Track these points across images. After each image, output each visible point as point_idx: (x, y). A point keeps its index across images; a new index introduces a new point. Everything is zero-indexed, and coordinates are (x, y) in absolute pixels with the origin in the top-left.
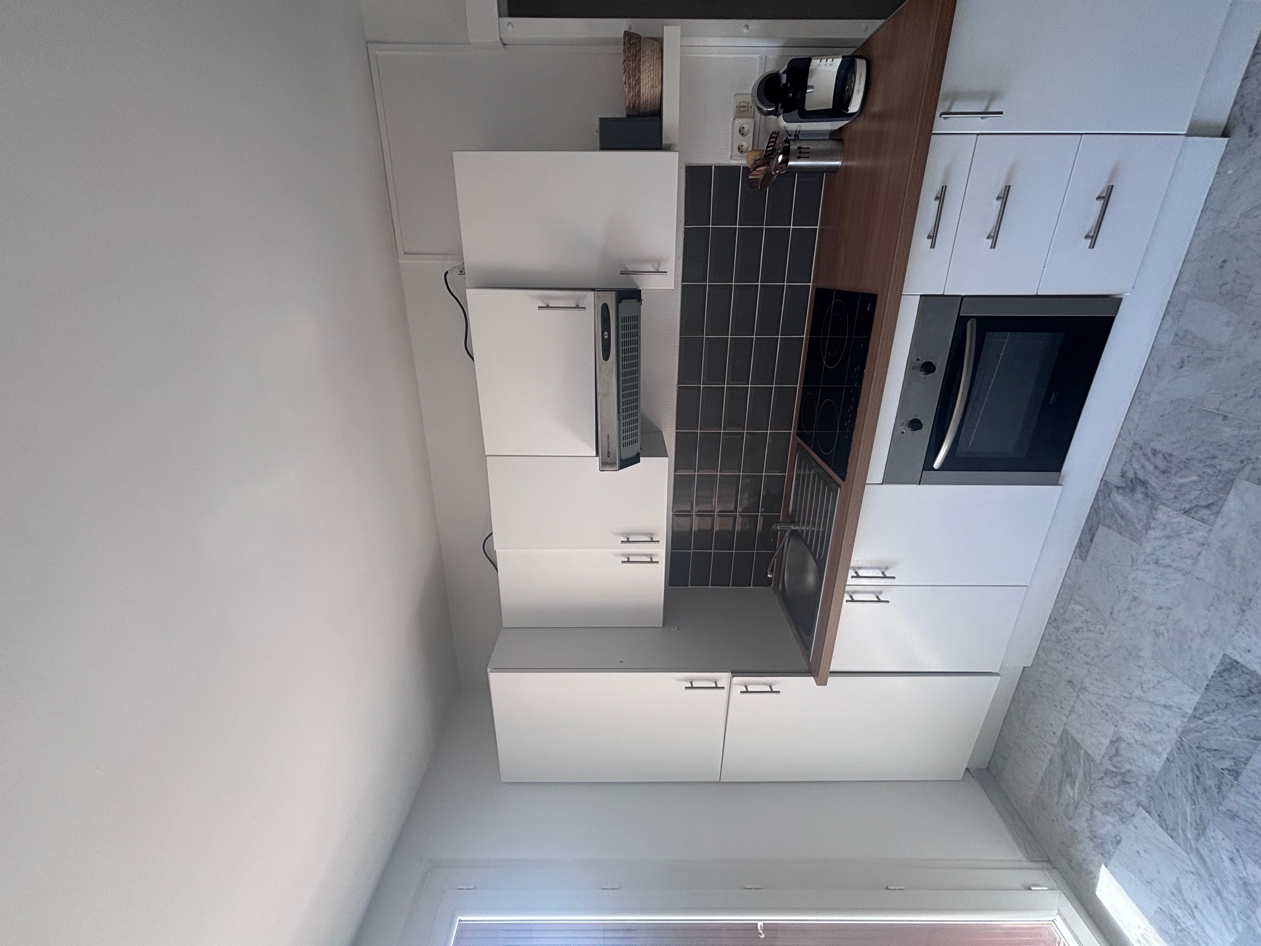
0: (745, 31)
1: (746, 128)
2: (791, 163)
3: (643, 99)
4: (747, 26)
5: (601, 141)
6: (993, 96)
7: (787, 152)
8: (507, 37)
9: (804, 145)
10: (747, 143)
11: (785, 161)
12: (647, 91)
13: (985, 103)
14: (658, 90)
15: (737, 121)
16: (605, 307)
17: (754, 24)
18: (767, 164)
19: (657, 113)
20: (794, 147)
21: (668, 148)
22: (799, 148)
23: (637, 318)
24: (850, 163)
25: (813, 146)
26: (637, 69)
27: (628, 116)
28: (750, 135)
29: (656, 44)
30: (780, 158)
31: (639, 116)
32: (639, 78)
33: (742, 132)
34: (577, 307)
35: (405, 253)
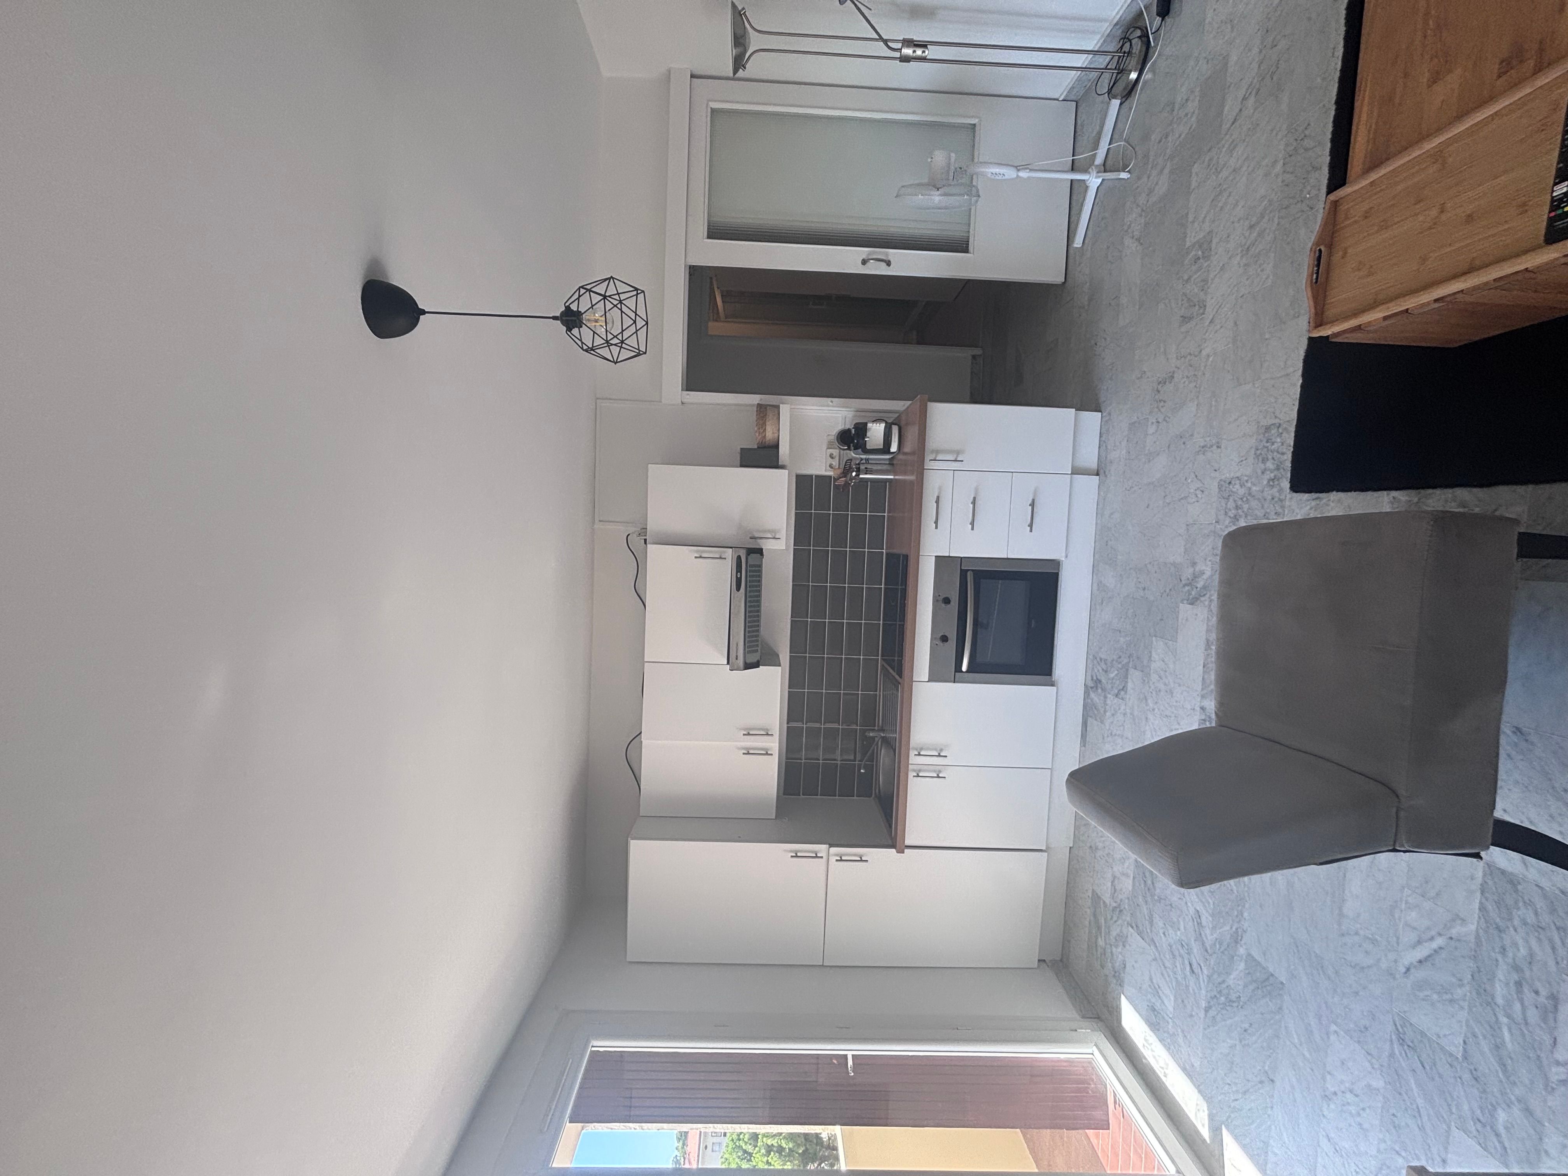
0: (831, 404)
1: (835, 454)
2: (861, 476)
3: (767, 439)
4: (832, 402)
5: (741, 462)
6: (958, 453)
7: (858, 471)
8: (685, 401)
9: (869, 466)
10: (835, 463)
11: (857, 475)
12: (770, 435)
13: (955, 456)
14: (776, 435)
15: (828, 450)
16: (739, 558)
17: (836, 400)
18: (845, 476)
19: (776, 446)
20: (862, 467)
21: (783, 467)
22: (866, 468)
23: (760, 566)
24: (897, 477)
25: (875, 467)
26: (764, 424)
27: (758, 447)
28: (837, 458)
29: (776, 410)
30: (854, 474)
31: (765, 447)
32: (765, 429)
33: (831, 456)
34: (720, 558)
35: (600, 521)
